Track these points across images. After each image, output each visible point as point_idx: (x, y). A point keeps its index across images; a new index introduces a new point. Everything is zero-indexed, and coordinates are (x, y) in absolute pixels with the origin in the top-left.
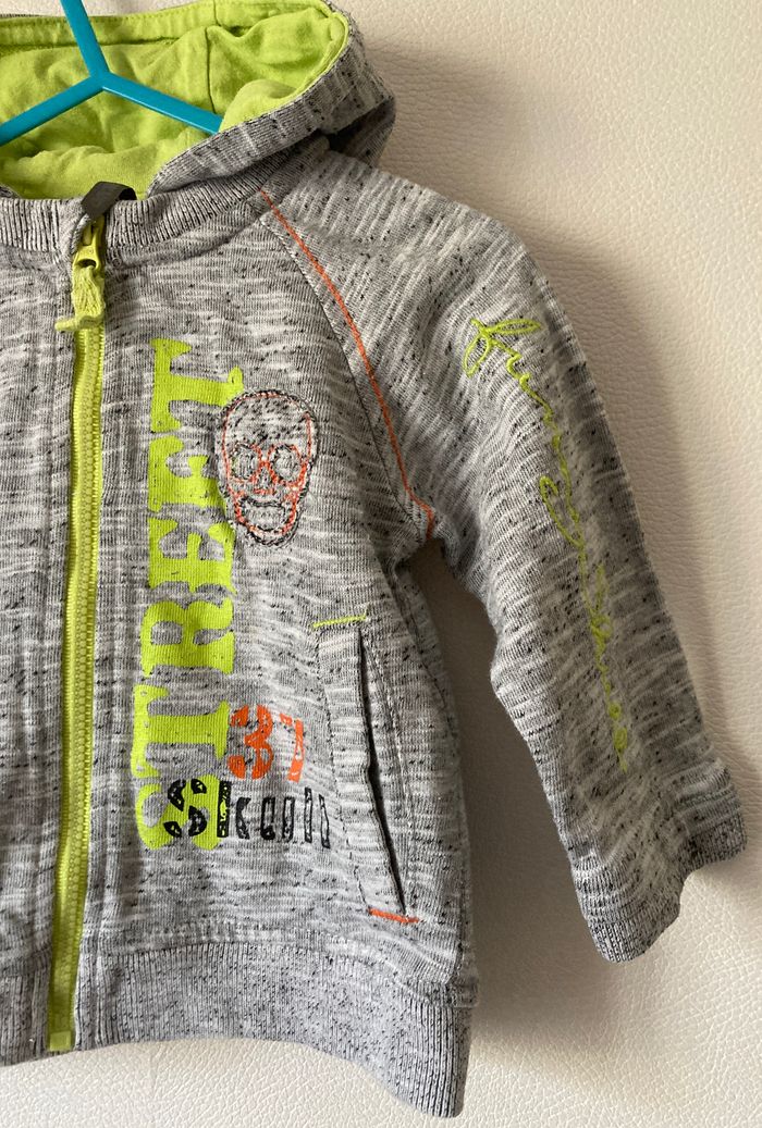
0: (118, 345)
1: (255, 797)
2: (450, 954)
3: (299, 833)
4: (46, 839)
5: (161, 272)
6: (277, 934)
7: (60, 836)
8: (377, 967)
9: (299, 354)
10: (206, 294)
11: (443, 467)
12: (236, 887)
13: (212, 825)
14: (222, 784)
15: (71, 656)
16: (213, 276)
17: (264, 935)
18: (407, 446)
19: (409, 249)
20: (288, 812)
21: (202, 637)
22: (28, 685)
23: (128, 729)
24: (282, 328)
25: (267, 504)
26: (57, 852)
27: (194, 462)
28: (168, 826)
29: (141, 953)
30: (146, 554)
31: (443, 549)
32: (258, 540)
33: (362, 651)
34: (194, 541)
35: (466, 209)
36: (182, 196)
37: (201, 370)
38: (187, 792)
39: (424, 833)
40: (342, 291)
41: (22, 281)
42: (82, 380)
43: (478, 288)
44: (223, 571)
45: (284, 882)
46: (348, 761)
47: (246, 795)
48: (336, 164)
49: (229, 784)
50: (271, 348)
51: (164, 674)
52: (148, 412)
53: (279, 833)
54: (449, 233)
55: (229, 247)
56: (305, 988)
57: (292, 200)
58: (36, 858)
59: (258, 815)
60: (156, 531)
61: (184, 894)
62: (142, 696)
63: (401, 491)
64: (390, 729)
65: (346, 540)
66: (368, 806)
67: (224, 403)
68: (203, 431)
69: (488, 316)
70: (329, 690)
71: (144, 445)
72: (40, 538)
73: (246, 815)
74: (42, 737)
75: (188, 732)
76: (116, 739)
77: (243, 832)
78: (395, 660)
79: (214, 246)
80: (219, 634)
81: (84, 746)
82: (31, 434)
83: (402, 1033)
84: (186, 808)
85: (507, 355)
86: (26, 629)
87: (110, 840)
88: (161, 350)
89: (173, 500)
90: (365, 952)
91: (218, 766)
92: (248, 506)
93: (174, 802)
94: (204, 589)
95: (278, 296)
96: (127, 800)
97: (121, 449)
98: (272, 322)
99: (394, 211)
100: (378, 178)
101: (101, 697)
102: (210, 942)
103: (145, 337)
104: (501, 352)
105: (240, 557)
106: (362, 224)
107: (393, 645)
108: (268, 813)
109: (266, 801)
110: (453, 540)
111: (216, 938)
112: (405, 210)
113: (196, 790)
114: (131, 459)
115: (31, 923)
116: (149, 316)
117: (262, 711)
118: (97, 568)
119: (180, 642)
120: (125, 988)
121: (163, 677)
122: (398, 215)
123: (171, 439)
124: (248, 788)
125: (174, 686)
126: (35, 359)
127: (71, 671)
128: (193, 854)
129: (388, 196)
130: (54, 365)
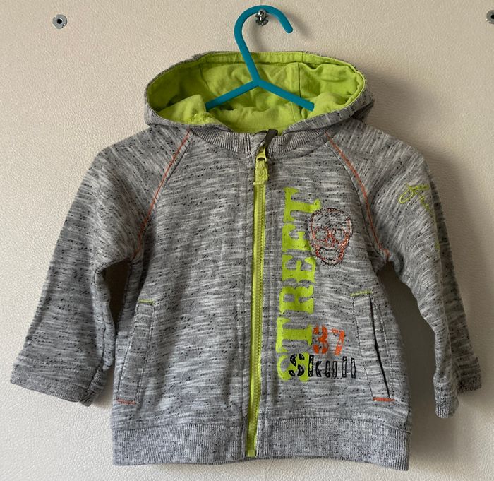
0: (271, 189)
1: (323, 361)
2: (405, 412)
3: (339, 374)
4: (245, 376)
5: (288, 162)
6: (332, 414)
7: (250, 375)
8: (375, 422)
9: (344, 196)
10: (304, 171)
11: (392, 235)
12: (316, 396)
13: (306, 372)
14: (310, 356)
15: (254, 306)
16: (307, 165)
17: (327, 414)
18: (377, 228)
19: (381, 157)
20: (335, 367)
21: (302, 300)
22: (239, 317)
23: (275, 335)
24: (336, 186)
25: (330, 250)
26: (249, 381)
27: (300, 234)
28: (290, 372)
29: (281, 420)
30: (281, 268)
31: (393, 266)
32: (326, 263)
33: (371, 304)
34: (299, 263)
35: (402, 143)
36: (296, 135)
37: (303, 200)
38: (297, 359)
39: (395, 368)
40: (358, 173)
41: (232, 163)
42: (257, 202)
43: (407, 172)
44: (311, 275)
45: (334, 394)
46: (366, 343)
47: (320, 360)
48: (353, 123)
49: (313, 356)
50: (332, 193)
51: (288, 314)
52: (283, 214)
53: (332, 375)
54: (396, 152)
55: (313, 153)
56: (343, 434)
57: (337, 137)
58: (242, 383)
59: (324, 368)
60: (285, 259)
61: (296, 398)
62: (280, 322)
63: (376, 245)
64: (382, 332)
65: (363, 264)
66: (376, 359)
67: (312, 212)
68: (304, 222)
69: (411, 183)
70: (357, 318)
71: (280, 227)
72: (242, 262)
73: (320, 368)
74: (244, 337)
75: (297, 335)
76: (270, 338)
77: (319, 374)
78: (382, 307)
79: (307, 154)
80: (308, 299)
81: (258, 340)
82: (238, 222)
83: (387, 443)
84: (297, 366)
85: (420, 197)
86: (238, 296)
87: (268, 376)
88: (287, 191)
89: (291, 248)
90: (369, 417)
91: (309, 349)
92: (322, 250)
93: (292, 362)
94: (302, 281)
95: (334, 173)
96: (274, 362)
97: (272, 228)
98: (332, 183)
99: (375, 143)
100: (368, 129)
101: (265, 322)
102: (306, 417)
103: (281, 187)
104: (418, 196)
105: (318, 270)
106: (363, 147)
107: (382, 301)
108: (328, 367)
109: (327, 362)
110: (397, 262)
111: (308, 416)
112: (379, 143)
113: (301, 358)
114: (276, 232)
115: (241, 407)
116: (283, 179)
117: (324, 328)
118: (262, 273)
119: (294, 302)
120: (274, 433)
121: (288, 315)
122: (377, 144)
123: (290, 225)
124: (320, 357)
125: (292, 318)
126: (239, 194)
127: (254, 312)
128: (299, 383)
129: (373, 137)
130: (246, 196)
